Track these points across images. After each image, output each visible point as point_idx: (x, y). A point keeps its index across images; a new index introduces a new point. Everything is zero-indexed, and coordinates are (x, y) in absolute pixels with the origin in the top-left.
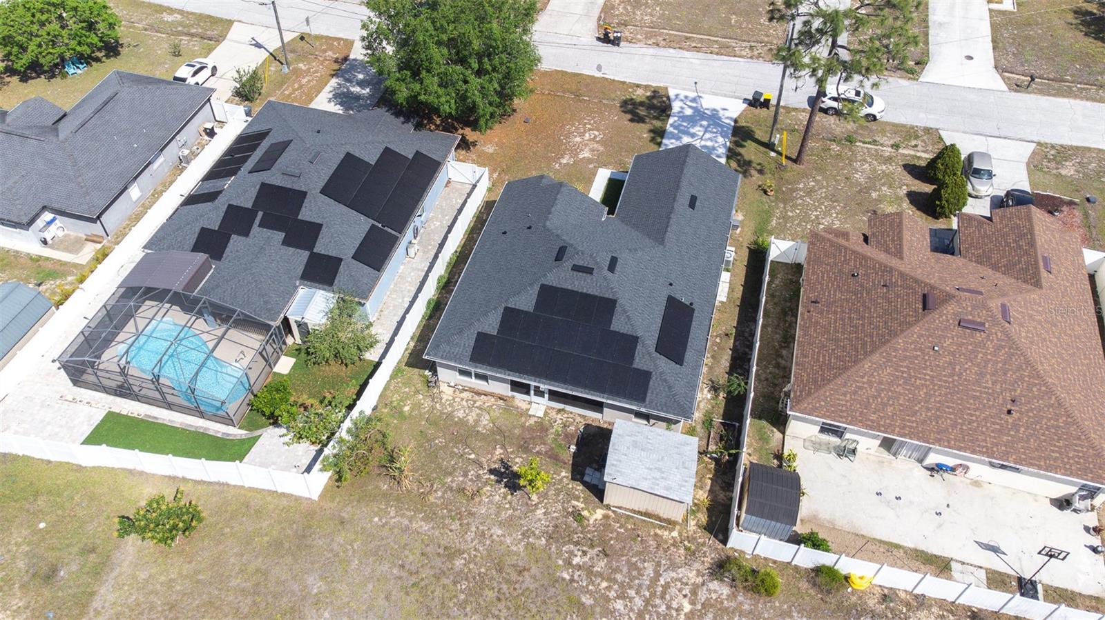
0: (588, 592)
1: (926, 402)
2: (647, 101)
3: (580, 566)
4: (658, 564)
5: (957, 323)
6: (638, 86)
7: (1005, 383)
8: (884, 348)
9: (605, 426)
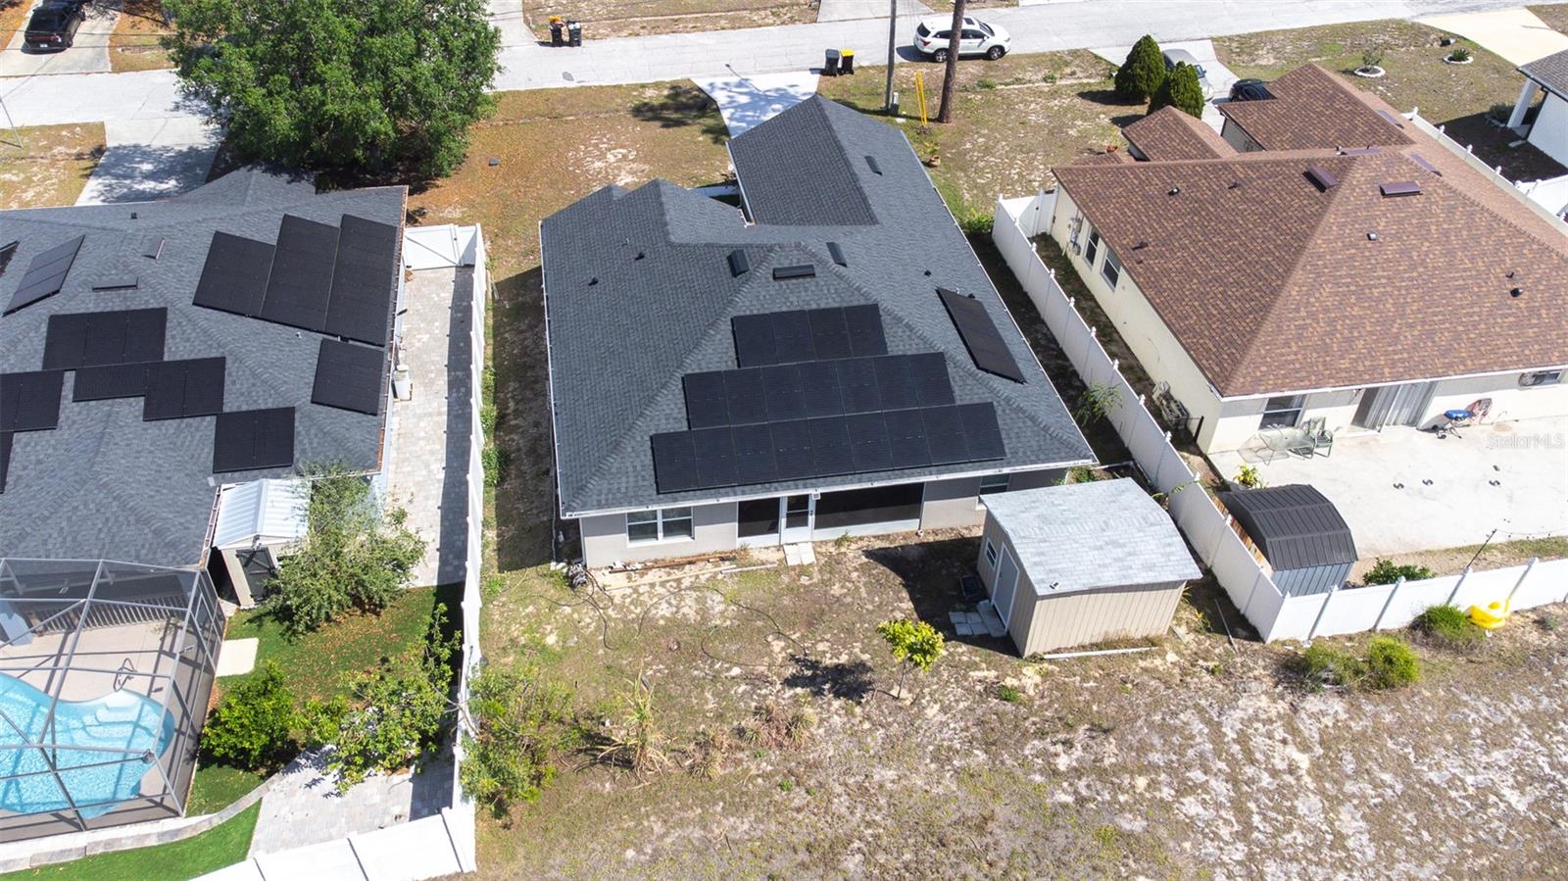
0: (1122, 809)
1: (1403, 316)
2: (670, 102)
3: (1076, 769)
5: (1378, 193)
6: (643, 86)
7: (1485, 254)
8: (1303, 260)
9: (931, 539)
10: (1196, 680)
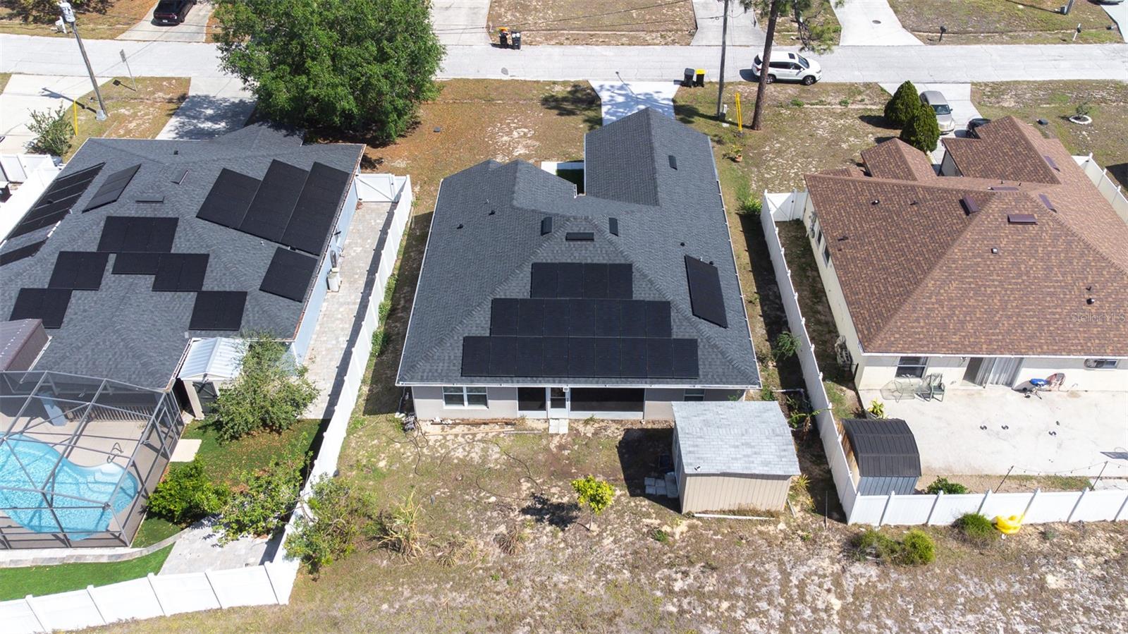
0: (707, 621)
1: (1004, 310)
2: (570, 96)
3: (685, 591)
4: (781, 563)
5: (1006, 220)
6: (555, 83)
8: (942, 262)
9: (650, 426)
10: (791, 543)
